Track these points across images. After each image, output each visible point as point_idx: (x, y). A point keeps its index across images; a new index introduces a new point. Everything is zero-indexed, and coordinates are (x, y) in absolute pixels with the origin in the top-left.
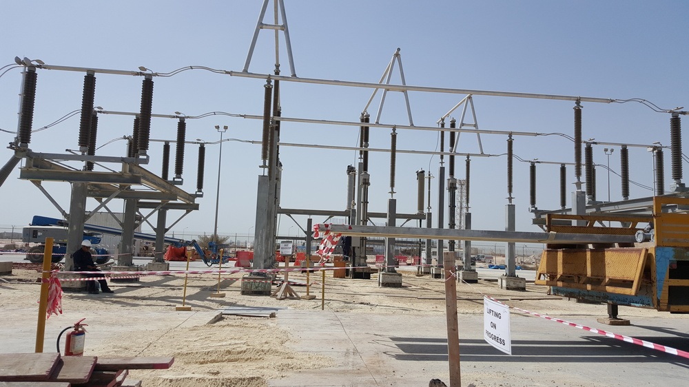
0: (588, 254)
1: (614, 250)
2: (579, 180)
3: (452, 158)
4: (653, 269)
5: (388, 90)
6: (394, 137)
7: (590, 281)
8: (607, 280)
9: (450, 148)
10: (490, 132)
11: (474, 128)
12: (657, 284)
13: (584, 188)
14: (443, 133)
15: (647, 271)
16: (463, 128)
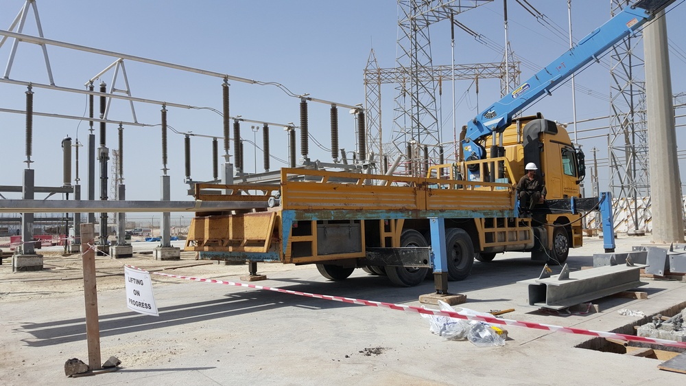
0: (231, 219)
1: (251, 215)
2: (227, 153)
3: (103, 126)
4: (280, 229)
5: (21, 40)
6: (30, 97)
7: (232, 243)
8: (245, 241)
9: (100, 114)
10: (143, 100)
11: (127, 95)
12: (283, 241)
13: (232, 160)
14: (92, 97)
15: (276, 231)
16: (114, 93)
